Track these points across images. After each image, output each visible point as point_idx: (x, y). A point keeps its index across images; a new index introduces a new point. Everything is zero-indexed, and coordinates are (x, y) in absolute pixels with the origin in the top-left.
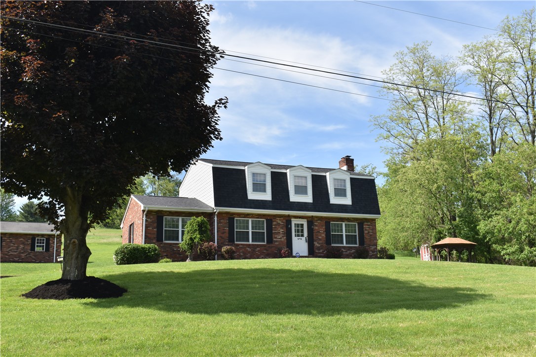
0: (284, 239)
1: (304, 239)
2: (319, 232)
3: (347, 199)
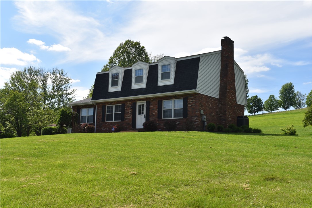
0: (131, 117)
1: (143, 115)
2: (153, 109)
3: (171, 80)
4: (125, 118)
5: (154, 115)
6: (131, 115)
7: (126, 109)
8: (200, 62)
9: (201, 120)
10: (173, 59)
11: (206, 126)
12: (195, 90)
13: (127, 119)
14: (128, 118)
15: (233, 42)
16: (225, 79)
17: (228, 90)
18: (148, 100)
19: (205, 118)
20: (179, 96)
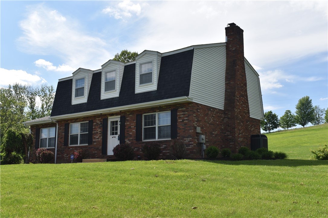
0: (100, 139)
1: (117, 136)
2: (130, 127)
3: (153, 84)
4: (93, 140)
5: (131, 136)
6: (100, 136)
7: (94, 127)
8: (194, 56)
9: (197, 142)
10: (156, 53)
11: (204, 151)
12: (186, 97)
13: (95, 141)
14: (97, 140)
15: (242, 31)
16: (231, 83)
17: (237, 97)
18: (123, 114)
19: (203, 139)
20: (165, 107)
